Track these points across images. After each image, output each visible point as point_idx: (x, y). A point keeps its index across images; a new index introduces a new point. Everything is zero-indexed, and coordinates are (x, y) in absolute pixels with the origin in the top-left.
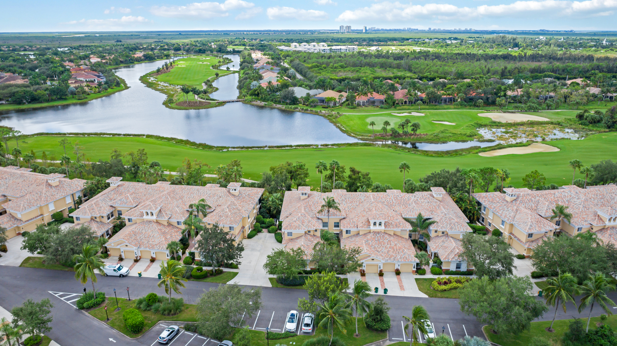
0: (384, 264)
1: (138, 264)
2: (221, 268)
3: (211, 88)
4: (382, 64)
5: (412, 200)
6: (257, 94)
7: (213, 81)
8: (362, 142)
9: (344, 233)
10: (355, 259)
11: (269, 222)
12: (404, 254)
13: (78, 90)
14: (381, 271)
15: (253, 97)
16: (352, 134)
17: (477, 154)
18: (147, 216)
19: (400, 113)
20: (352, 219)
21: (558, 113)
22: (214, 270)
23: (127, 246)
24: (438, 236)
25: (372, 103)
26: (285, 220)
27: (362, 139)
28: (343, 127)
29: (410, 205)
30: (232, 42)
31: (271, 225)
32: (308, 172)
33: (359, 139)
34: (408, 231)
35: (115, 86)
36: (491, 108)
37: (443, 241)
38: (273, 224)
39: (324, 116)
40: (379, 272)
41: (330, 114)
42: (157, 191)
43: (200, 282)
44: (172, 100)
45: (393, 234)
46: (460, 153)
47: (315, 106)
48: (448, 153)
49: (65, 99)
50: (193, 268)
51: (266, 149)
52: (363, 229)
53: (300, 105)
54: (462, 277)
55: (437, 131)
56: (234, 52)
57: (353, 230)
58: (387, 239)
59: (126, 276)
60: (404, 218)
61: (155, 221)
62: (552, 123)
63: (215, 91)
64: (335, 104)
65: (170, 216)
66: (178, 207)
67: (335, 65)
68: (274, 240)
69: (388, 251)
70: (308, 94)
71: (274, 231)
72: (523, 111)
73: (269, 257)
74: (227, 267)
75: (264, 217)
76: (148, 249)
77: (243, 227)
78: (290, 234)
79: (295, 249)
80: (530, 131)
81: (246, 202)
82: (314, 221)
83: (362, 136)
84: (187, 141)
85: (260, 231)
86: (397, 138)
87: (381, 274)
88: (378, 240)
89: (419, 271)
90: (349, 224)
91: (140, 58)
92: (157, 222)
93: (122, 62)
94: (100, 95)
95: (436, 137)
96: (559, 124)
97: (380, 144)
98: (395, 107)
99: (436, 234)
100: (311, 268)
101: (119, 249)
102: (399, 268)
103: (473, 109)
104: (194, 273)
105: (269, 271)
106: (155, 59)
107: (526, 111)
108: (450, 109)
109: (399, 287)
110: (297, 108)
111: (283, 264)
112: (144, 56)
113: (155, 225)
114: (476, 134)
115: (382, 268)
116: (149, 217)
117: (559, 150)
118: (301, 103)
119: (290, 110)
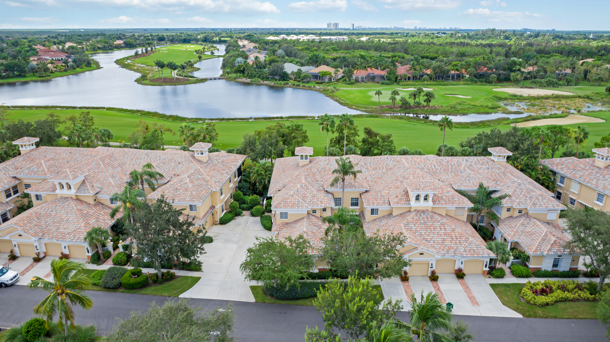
0: (438, 261)
1: (40, 264)
2: (172, 271)
3: (192, 68)
4: (377, 47)
5: (463, 166)
6: (241, 71)
7: (196, 63)
8: (367, 114)
9: (368, 214)
10: (396, 252)
11: (252, 200)
12: (470, 244)
13: (39, 66)
14: (433, 273)
15: (238, 74)
16: (354, 107)
17: (509, 125)
18: (62, 190)
19: (405, 88)
20: (380, 191)
21: (580, 89)
22: (160, 275)
23: (20, 235)
24: (511, 216)
25: (372, 79)
26: (277, 194)
27: (365, 111)
28: (342, 100)
29: (461, 172)
30: (219, 35)
31: (255, 205)
32: (307, 134)
33: (362, 111)
34: (466, 209)
35: (86, 66)
36: (505, 84)
37: (523, 224)
38: (258, 204)
39: (318, 91)
40: (429, 275)
41: (326, 89)
42: (86, 156)
43: (135, 295)
44: (146, 77)
45: (445, 215)
46: (488, 123)
47: (308, 82)
48: (473, 124)
49: (25, 76)
50: (126, 271)
51: (250, 120)
52: (400, 206)
53: (290, 81)
54: (566, 280)
55: (453, 102)
56: (220, 42)
57: (383, 209)
58: (438, 222)
59: (12, 285)
60: (456, 191)
61: (74, 197)
62: (580, 97)
63: (196, 71)
64: (330, 79)
65: (98, 190)
66: (113, 177)
67: (326, 48)
68: (259, 227)
69: (444, 240)
70: (299, 70)
71: (261, 214)
72: (541, 86)
73: (250, 251)
74: (183, 269)
75: (244, 194)
76: (54, 241)
77: (213, 207)
78: (284, 215)
79: (293, 239)
80: (559, 104)
81: (218, 171)
82: (322, 195)
83: (366, 108)
84: (156, 113)
85: (238, 214)
86: (408, 110)
87: (434, 278)
88: (425, 223)
89: (494, 272)
90: (376, 199)
91: (120, 45)
92: (78, 199)
93: (99, 48)
94: (66, 73)
95: (453, 109)
96: (588, 97)
97: (388, 116)
98: (398, 83)
99: (507, 214)
100: (319, 269)
101: (10, 241)
102: (462, 267)
103: (485, 85)
104: (125, 279)
105: (249, 276)
106: (137, 47)
107: (545, 86)
108: (460, 85)
109: (469, 299)
110: (287, 84)
111: (274, 263)
112: (124, 43)
113: (73, 204)
114: (499, 106)
115: (434, 268)
116: (65, 192)
117: (605, 121)
118: (292, 80)
119: (280, 86)
